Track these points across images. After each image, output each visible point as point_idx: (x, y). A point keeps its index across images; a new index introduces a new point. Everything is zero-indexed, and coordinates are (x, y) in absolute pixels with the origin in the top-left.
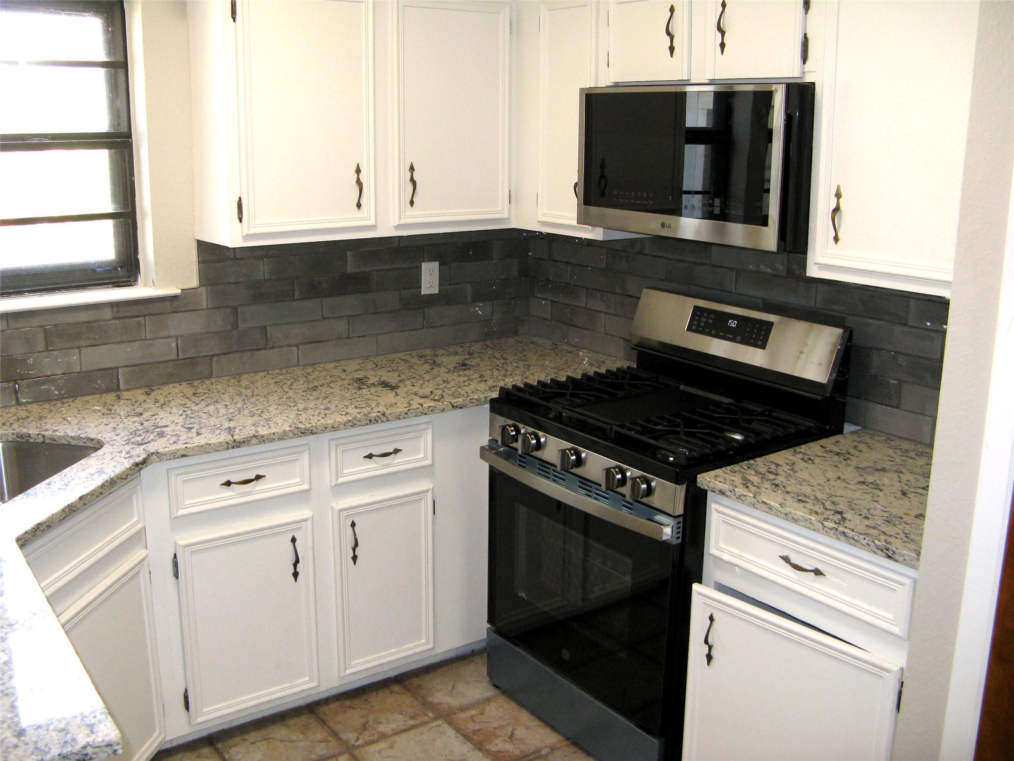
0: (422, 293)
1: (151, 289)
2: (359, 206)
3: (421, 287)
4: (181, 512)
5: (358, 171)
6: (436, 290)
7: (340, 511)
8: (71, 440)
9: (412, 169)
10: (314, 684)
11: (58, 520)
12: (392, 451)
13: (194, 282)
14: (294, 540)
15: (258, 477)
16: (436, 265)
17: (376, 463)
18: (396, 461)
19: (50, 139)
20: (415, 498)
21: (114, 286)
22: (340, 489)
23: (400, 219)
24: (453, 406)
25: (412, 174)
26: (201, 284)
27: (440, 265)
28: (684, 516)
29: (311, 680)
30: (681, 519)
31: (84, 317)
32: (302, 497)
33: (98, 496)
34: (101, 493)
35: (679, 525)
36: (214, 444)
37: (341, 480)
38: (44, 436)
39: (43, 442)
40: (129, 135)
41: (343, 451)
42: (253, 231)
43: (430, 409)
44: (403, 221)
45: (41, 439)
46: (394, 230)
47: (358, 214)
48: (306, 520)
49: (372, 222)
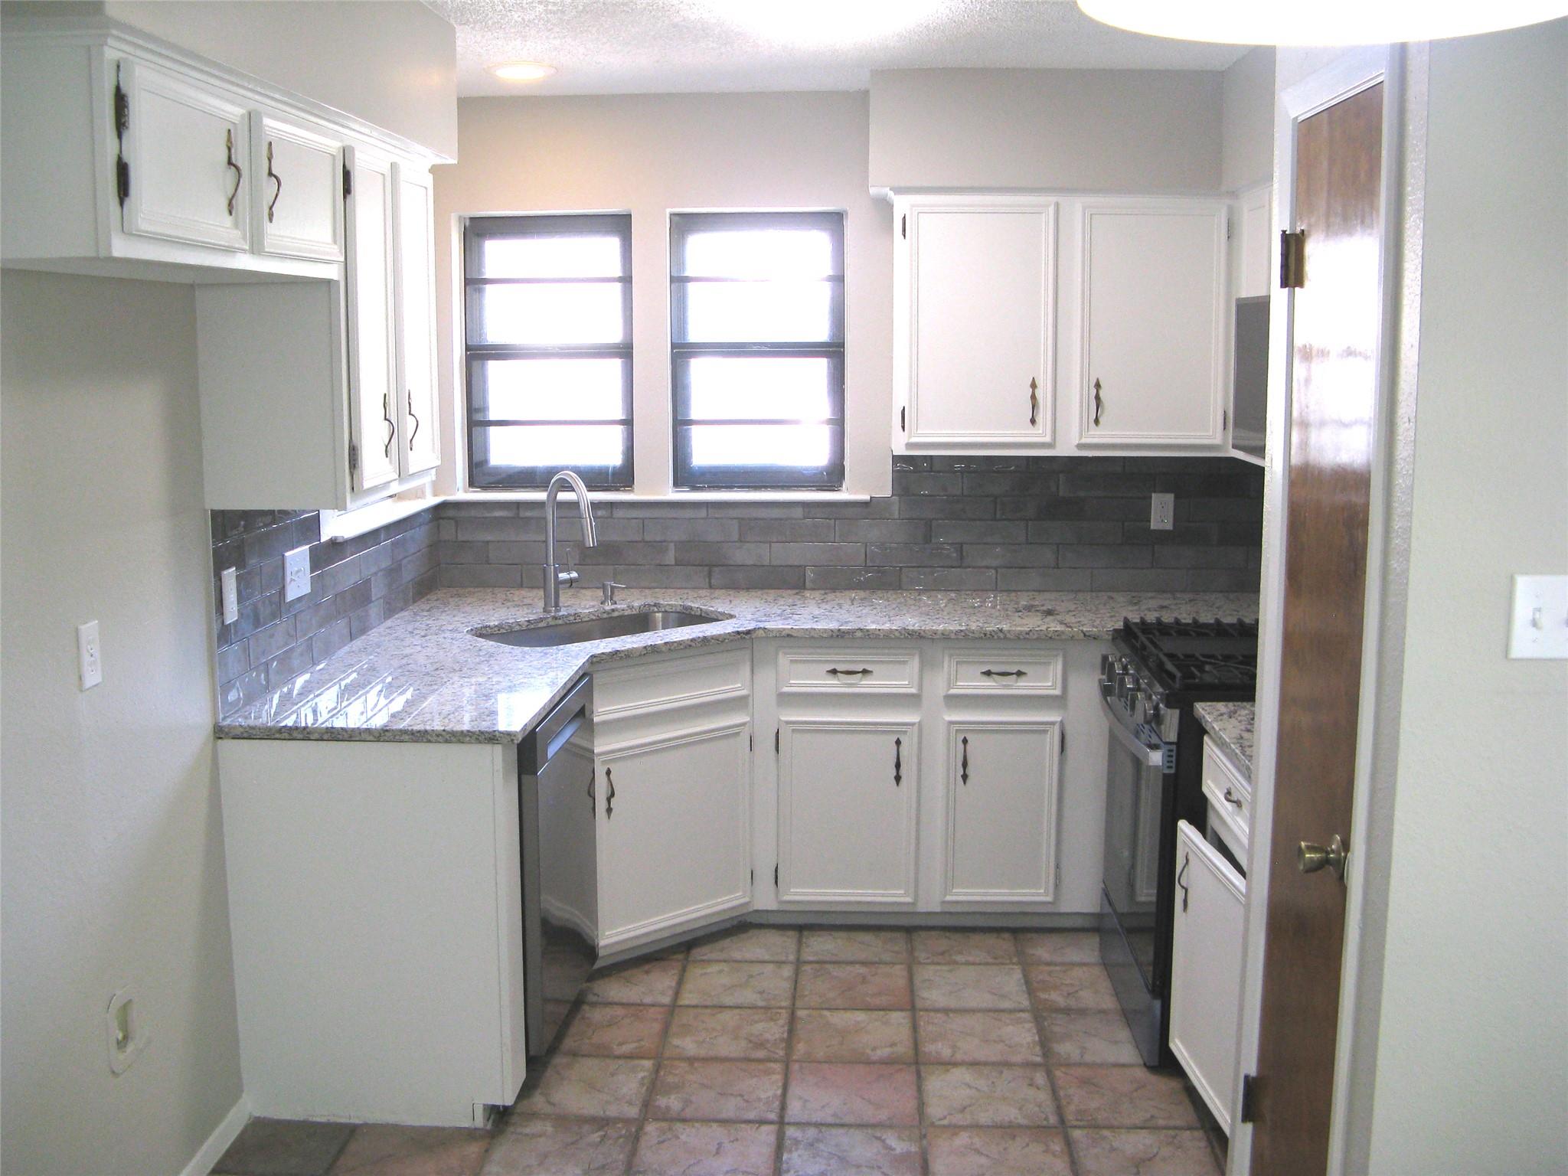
0: (1152, 527)
1: (845, 494)
2: (1033, 421)
3: (1150, 522)
4: (786, 689)
5: (1034, 386)
6: (1168, 525)
7: (951, 723)
8: (719, 615)
9: (1098, 386)
10: (909, 900)
11: (638, 654)
12: (1014, 672)
13: (886, 492)
14: (898, 742)
15: (865, 672)
16: (1170, 498)
17: (995, 681)
18: (1018, 684)
19: (770, 348)
20: (1040, 729)
21: (818, 490)
22: (954, 701)
23: (1081, 438)
24: (1085, 635)
25: (1097, 391)
26: (895, 493)
27: (1176, 498)
28: (1178, 744)
29: (906, 894)
30: (1174, 747)
31: (775, 513)
32: (911, 700)
33: (686, 648)
34: (690, 646)
35: (1171, 753)
36: (819, 630)
37: (952, 691)
38: (701, 610)
39: (701, 615)
40: (842, 345)
41: (957, 662)
42: (914, 440)
43: (1057, 634)
44: (1084, 441)
45: (699, 613)
46: (1076, 449)
47: (1031, 430)
48: (913, 724)
49: (1048, 439)
